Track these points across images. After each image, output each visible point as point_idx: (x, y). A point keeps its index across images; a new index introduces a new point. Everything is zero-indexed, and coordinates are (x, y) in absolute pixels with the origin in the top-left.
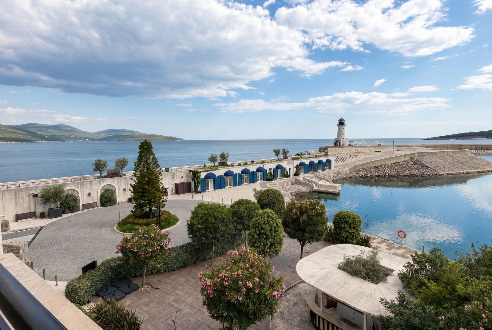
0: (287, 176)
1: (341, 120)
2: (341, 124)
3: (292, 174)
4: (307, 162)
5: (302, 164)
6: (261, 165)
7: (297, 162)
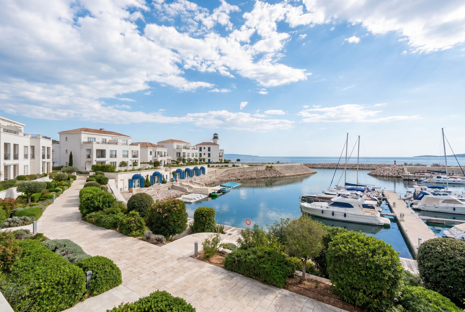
0: (164, 182)
1: (215, 134)
2: (216, 137)
3: (168, 180)
4: (183, 169)
5: (179, 171)
6: (138, 173)
7: (174, 169)
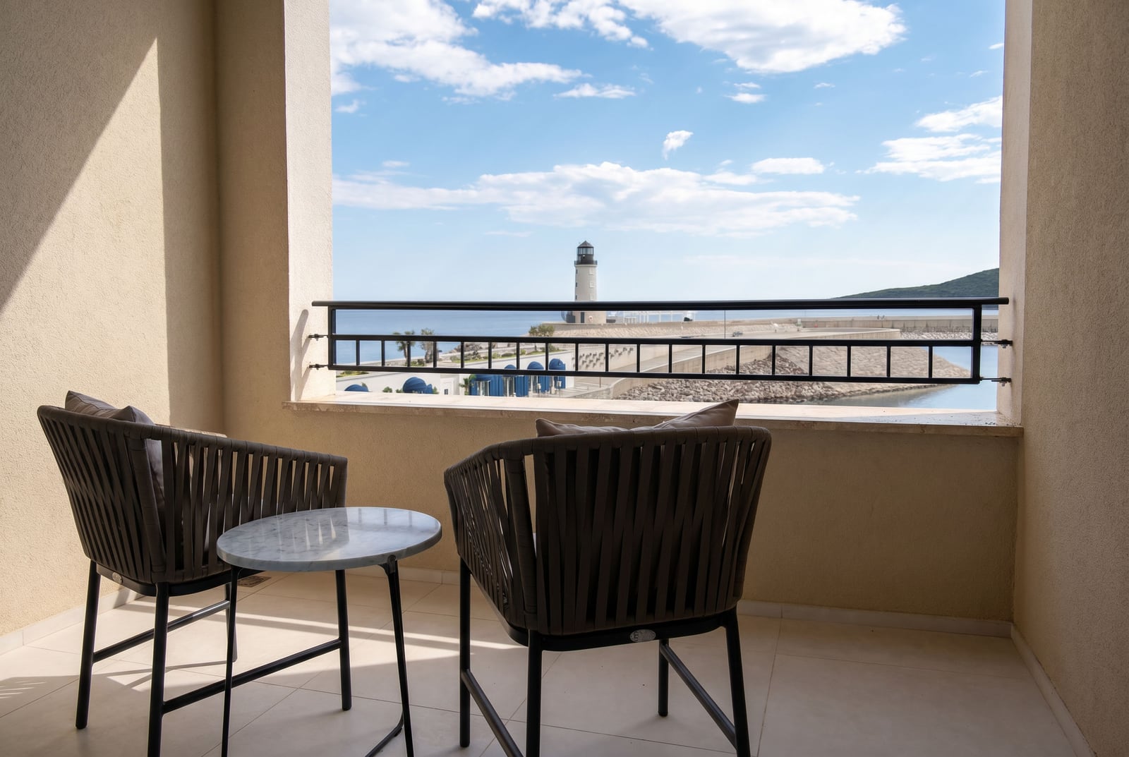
1: (585, 247)
2: (585, 258)
